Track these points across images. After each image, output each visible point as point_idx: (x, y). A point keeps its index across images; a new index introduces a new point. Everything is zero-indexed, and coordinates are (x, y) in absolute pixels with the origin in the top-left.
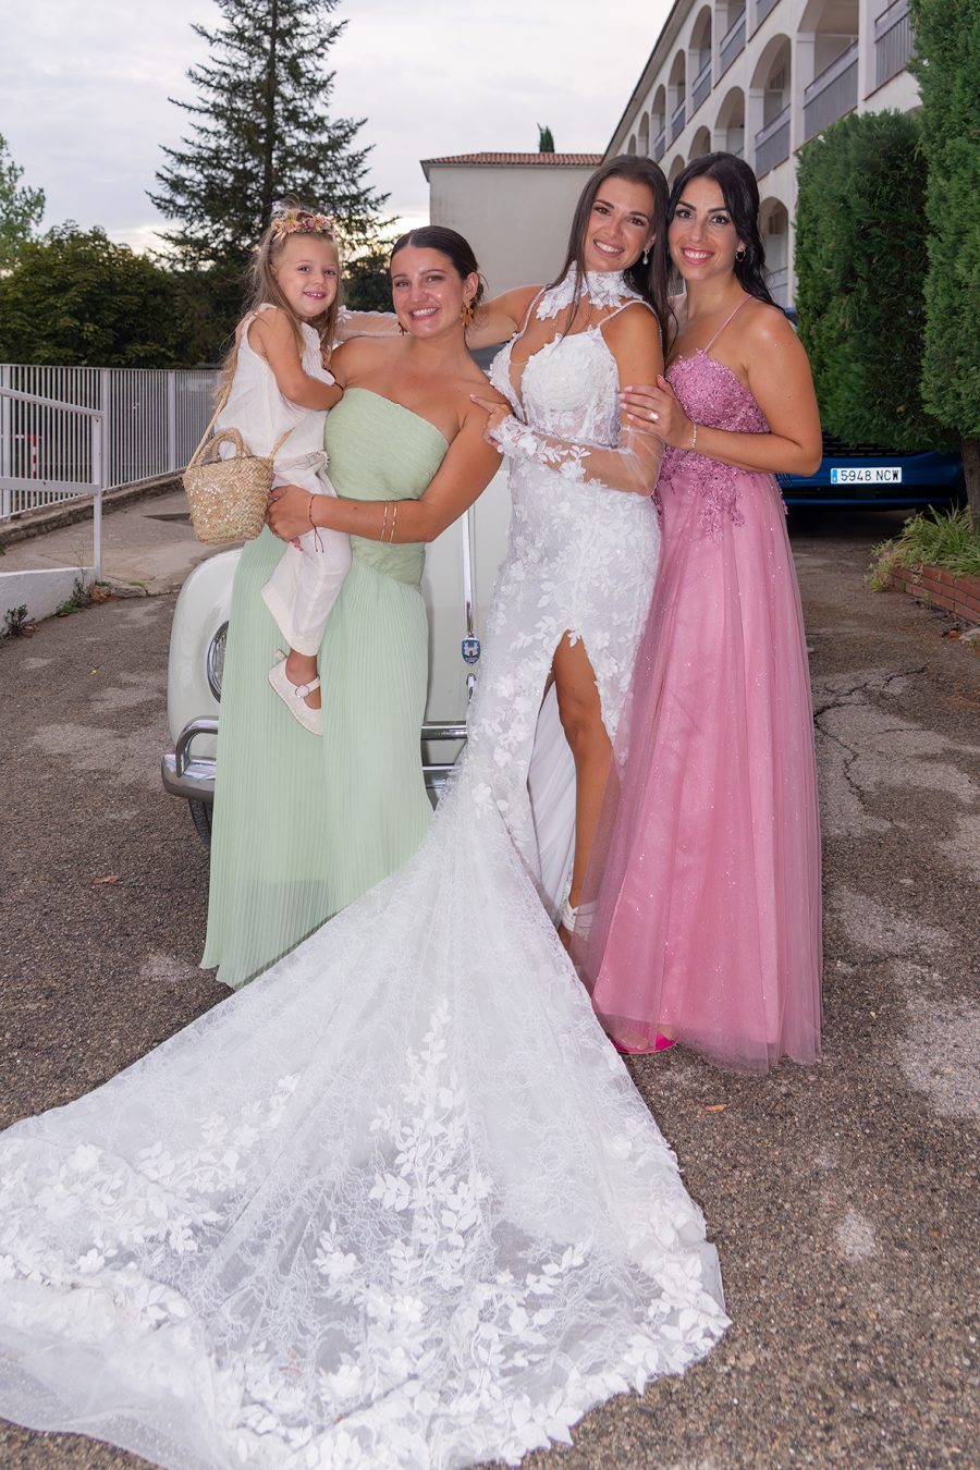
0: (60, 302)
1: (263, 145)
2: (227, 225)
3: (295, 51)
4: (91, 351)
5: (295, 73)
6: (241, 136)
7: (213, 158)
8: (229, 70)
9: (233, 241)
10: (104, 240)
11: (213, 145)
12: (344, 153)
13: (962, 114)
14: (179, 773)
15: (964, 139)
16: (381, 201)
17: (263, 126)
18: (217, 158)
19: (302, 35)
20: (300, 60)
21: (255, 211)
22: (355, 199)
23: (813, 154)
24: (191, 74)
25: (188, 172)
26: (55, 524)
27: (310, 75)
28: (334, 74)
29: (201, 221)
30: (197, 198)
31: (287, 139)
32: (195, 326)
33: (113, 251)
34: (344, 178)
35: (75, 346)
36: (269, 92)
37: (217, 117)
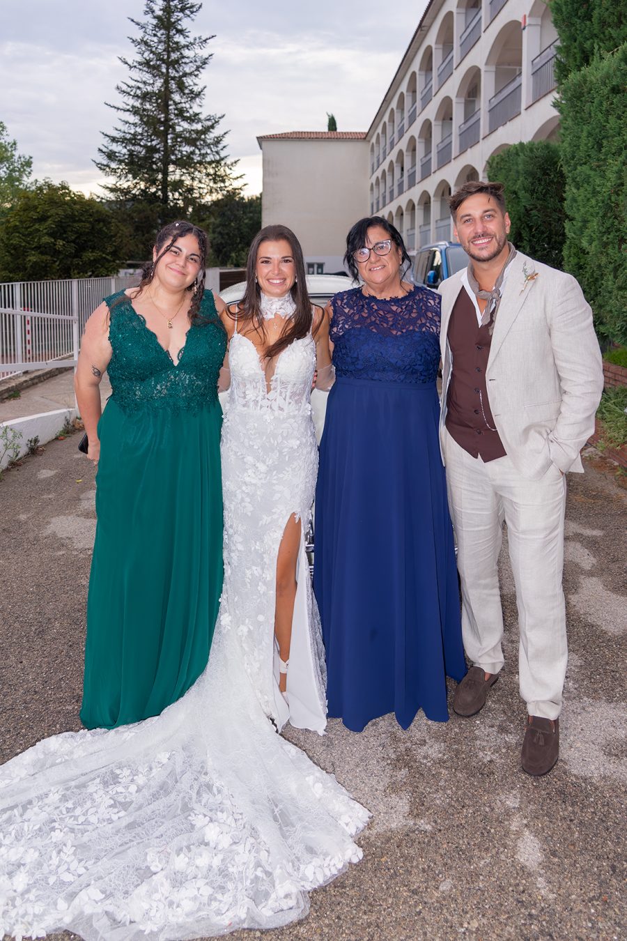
0: (41, 227)
1: (162, 131)
2: (141, 179)
3: (181, 74)
4: (61, 257)
5: (181, 87)
6: (149, 126)
7: (133, 139)
8: (141, 85)
9: (146, 189)
10: (68, 190)
11: (132, 132)
12: (211, 135)
16: (234, 164)
17: (162, 119)
18: (135, 139)
19: (185, 63)
20: (184, 79)
21: (158, 171)
22: (218, 162)
24: (118, 88)
25: (117, 148)
27: (190, 88)
28: (205, 87)
29: (126, 177)
30: (123, 164)
31: (177, 127)
32: (124, 241)
33: (73, 196)
34: (212, 150)
35: (52, 254)
36: (165, 99)
37: (134, 114)
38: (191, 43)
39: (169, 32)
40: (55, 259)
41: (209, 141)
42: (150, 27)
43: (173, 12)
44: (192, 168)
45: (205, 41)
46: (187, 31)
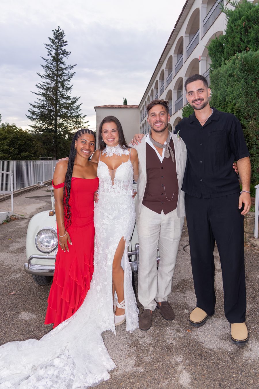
0: (4, 142)
1: (55, 103)
2: (46, 123)
3: (62, 80)
4: (12, 155)
5: (63, 85)
6: (49, 101)
7: (42, 106)
8: (46, 84)
9: (48, 127)
10: (15, 127)
11: (42, 103)
12: (75, 105)
13: (220, 102)
14: (29, 268)
15: (220, 108)
16: (84, 117)
17: (55, 98)
18: (44, 107)
19: (64, 76)
20: (64, 82)
21: (53, 119)
22: (78, 116)
23: (186, 110)
24: (36, 85)
25: (35, 110)
26: (2, 200)
27: (66, 86)
28: (72, 85)
29: (39, 122)
30: (38, 116)
31: (61, 102)
32: (38, 148)
33: (18, 129)
34: (75, 111)
35: (8, 153)
36: (56, 90)
37: (43, 96)
38: (67, 67)
39: (58, 63)
40: (10, 156)
41: (74, 108)
42: (50, 61)
43: (59, 55)
44: (67, 118)
45: (72, 67)
46: (65, 62)
